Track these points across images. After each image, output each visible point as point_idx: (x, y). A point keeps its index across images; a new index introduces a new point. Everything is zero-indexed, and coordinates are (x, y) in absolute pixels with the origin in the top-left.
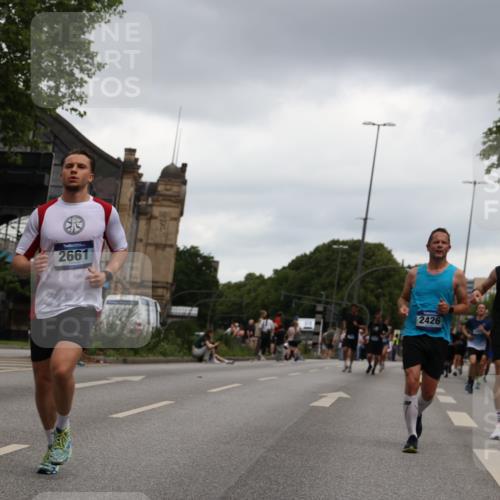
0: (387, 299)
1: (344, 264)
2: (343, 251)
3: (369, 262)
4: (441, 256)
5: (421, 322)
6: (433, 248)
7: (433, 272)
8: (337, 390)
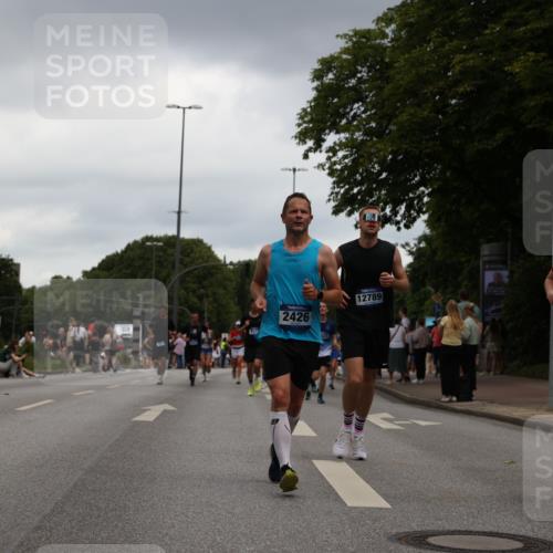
0: (211, 299)
1: (160, 263)
2: (158, 248)
3: (187, 259)
4: (301, 228)
6: (291, 220)
7: (292, 250)
8: (161, 403)
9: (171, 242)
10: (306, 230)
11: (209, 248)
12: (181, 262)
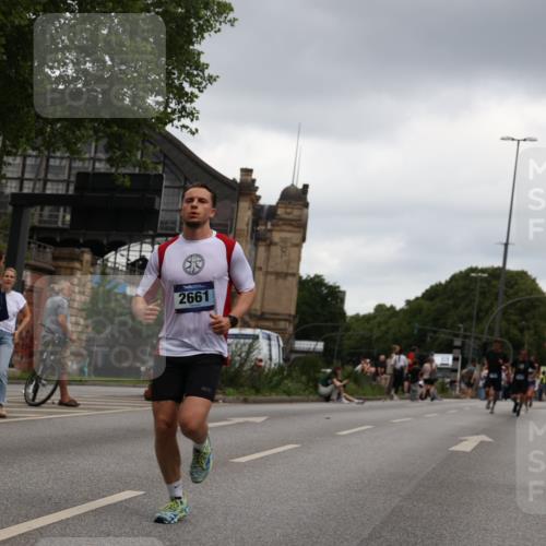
0: (532, 332)
1: (483, 294)
2: (482, 279)
3: (511, 291)
8: (477, 434)
9: (496, 274)
11: (534, 280)
12: (505, 293)
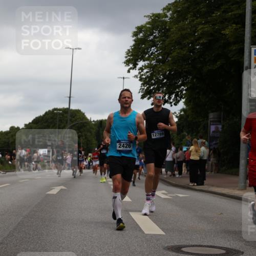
3: (73, 119)
4: (128, 106)
5: (119, 147)
6: (123, 101)
7: (123, 116)
8: (59, 186)
9: (66, 111)
10: (130, 106)
11: (84, 114)
12: (71, 120)
